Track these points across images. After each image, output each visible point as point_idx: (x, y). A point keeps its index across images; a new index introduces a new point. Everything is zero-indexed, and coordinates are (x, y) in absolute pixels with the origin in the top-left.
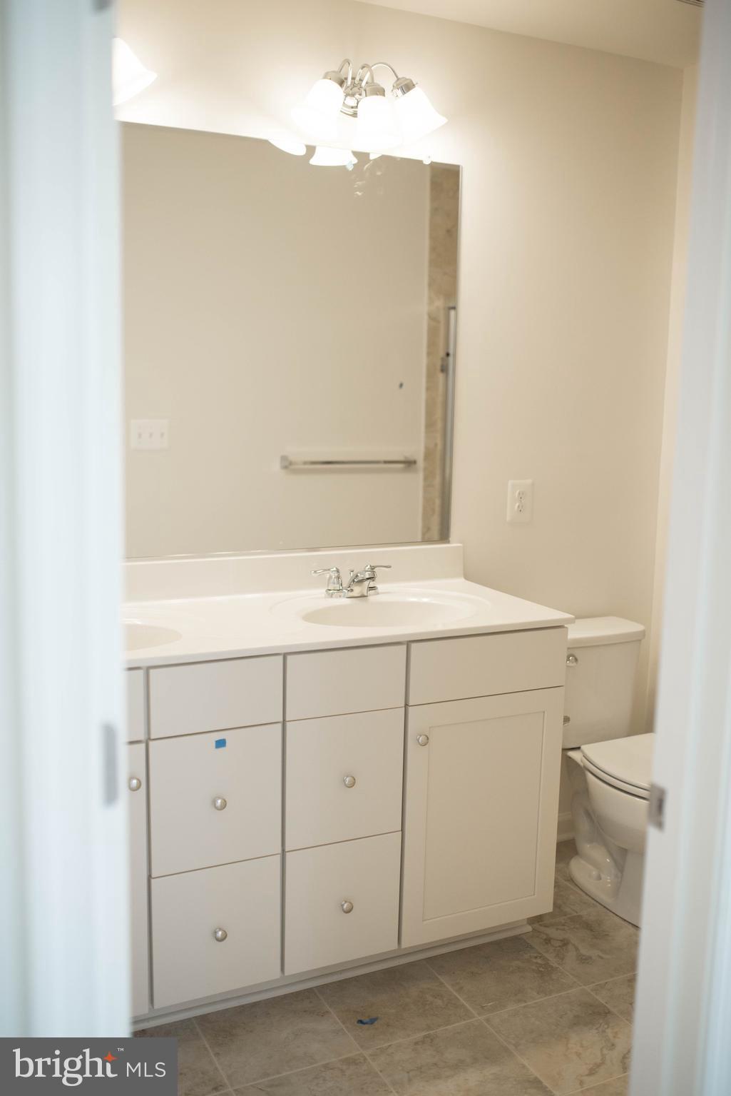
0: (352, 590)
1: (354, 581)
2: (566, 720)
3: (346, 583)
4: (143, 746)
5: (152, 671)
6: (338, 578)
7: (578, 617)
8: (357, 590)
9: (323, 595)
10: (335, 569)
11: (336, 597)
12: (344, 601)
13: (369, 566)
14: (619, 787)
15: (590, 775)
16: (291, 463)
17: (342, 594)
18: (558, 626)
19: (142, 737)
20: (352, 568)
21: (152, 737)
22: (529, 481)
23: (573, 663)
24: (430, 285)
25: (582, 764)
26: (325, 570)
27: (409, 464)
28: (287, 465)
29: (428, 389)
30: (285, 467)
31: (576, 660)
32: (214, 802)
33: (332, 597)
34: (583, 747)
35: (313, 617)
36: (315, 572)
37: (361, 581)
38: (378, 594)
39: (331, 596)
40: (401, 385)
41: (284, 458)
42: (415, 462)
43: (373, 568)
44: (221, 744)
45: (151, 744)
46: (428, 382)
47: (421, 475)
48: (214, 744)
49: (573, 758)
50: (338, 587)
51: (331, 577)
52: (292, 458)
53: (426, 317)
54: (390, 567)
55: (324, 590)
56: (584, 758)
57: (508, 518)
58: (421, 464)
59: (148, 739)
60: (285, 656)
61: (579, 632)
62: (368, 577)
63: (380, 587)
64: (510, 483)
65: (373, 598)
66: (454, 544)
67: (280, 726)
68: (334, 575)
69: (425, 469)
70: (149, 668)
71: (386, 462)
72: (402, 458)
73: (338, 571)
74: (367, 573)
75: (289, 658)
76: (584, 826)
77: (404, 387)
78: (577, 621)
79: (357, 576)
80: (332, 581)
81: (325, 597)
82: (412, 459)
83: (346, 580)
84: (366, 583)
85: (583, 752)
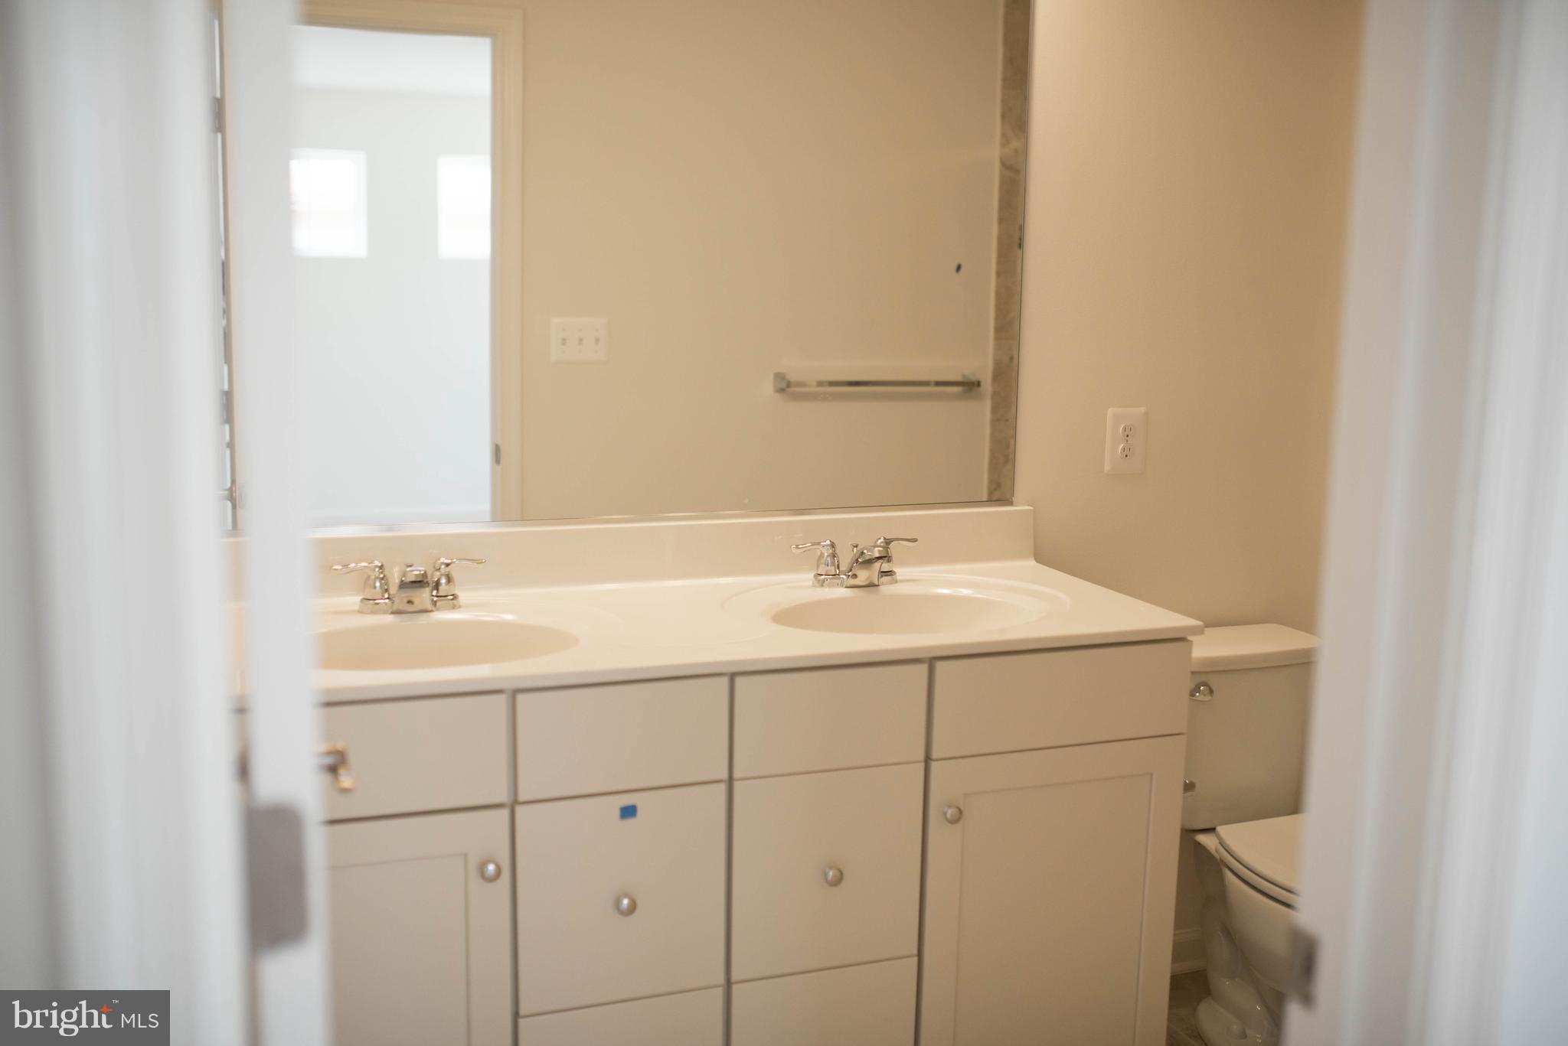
0: (855, 576)
1: (857, 561)
2: (1189, 787)
3: (844, 567)
4: (505, 813)
5: (520, 698)
6: (834, 556)
7: (1209, 624)
8: (863, 576)
9: (811, 583)
10: (828, 542)
11: (830, 586)
12: (842, 592)
13: (882, 540)
14: (1274, 895)
15: (1229, 875)
16: (789, 384)
17: (839, 582)
18: (1177, 639)
19: (503, 797)
20: (855, 543)
21: (522, 797)
22: (1142, 410)
23: (1205, 695)
24: (1003, 116)
25: (1217, 856)
26: (814, 544)
27: (970, 386)
28: (785, 386)
29: (999, 274)
30: (782, 390)
31: (1211, 691)
32: (617, 902)
33: (822, 586)
34: (1219, 829)
35: (790, 617)
36: (797, 547)
37: (869, 562)
38: (896, 582)
39: (822, 584)
40: (959, 268)
41: (779, 377)
42: (979, 384)
43: (888, 542)
44: (629, 812)
45: (520, 810)
46: (999, 262)
47: (988, 404)
48: (617, 813)
49: (1202, 843)
50: (832, 570)
51: (822, 554)
52: (792, 377)
53: (997, 165)
54: (915, 540)
55: (811, 576)
56: (1221, 848)
57: (1107, 468)
58: (987, 386)
59: (514, 804)
60: (733, 677)
61: (1207, 648)
62: (877, 555)
63: (901, 572)
64: (1110, 411)
65: (887, 588)
66: (1020, 508)
67: (722, 788)
68: (827, 552)
69: (994, 395)
70: (516, 692)
71: (938, 384)
72: (959, 379)
73: (833, 545)
74: (877, 549)
75: (740, 681)
76: (1221, 950)
77: (962, 270)
78: (1208, 631)
79: (862, 553)
80: (823, 561)
81: (814, 586)
82: (974, 379)
83: (846, 558)
84: (877, 565)
85: (1219, 837)
